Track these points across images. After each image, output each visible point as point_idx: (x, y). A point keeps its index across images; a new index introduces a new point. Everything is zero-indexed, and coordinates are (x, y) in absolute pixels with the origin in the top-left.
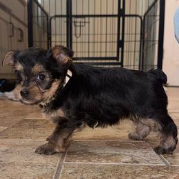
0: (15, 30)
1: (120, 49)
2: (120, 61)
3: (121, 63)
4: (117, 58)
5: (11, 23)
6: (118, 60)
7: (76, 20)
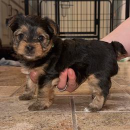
0: (12, 11)
1: (97, 26)
2: (97, 35)
3: (98, 37)
4: (94, 33)
5: (9, 5)
6: (96, 34)
7: (62, 3)
